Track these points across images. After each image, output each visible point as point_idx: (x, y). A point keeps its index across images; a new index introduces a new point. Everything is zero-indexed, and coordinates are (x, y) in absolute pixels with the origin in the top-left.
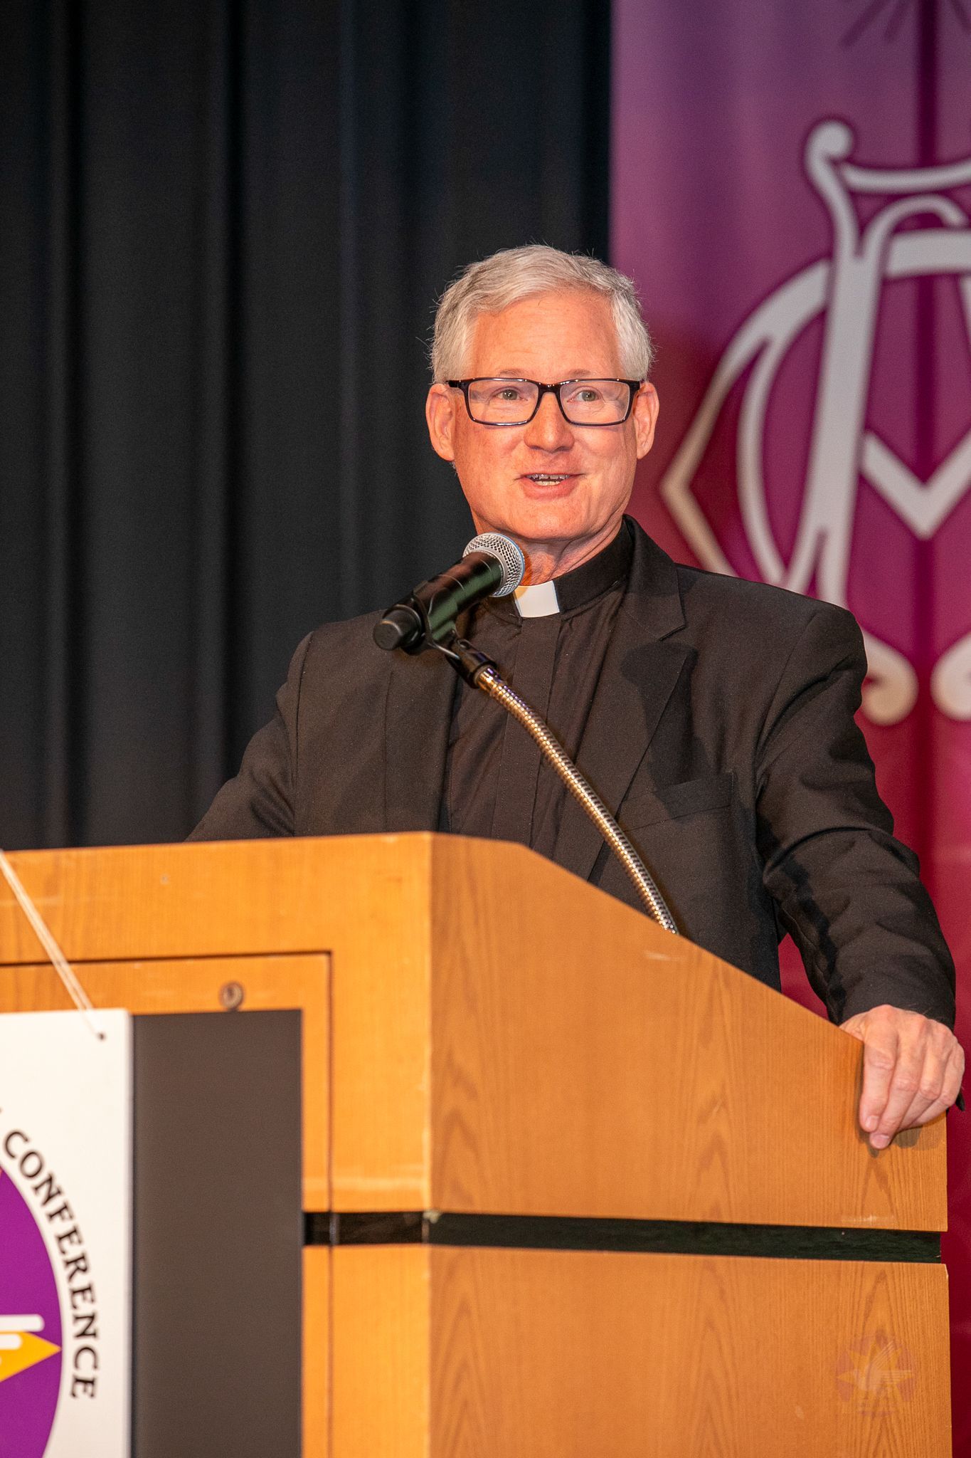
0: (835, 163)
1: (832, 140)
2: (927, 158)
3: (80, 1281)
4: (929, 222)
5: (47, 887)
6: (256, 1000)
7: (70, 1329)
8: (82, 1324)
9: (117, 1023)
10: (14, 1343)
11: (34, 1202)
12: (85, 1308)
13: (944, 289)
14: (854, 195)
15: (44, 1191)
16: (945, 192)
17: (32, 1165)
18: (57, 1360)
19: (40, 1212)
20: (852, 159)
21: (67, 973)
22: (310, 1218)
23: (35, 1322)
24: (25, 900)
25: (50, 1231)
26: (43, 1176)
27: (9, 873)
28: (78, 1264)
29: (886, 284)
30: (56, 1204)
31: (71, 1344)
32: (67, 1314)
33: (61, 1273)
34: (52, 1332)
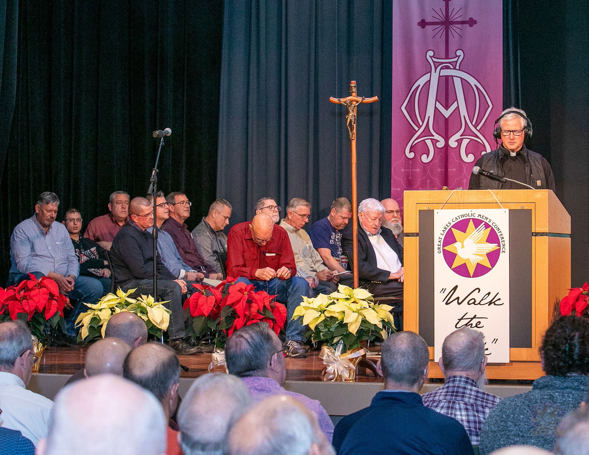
0: (431, 57)
1: (430, 53)
2: (447, 58)
3: (503, 240)
4: (448, 68)
5: (497, 194)
6: (526, 208)
7: (501, 245)
8: (503, 245)
9: (507, 210)
10: (494, 247)
11: (496, 231)
12: (503, 243)
13: (450, 78)
14: (434, 62)
15: (498, 230)
16: (449, 63)
17: (496, 226)
18: (500, 249)
19: (497, 232)
20: (433, 56)
21: (500, 204)
22: (532, 233)
23: (497, 245)
24: (494, 196)
25: (498, 234)
26: (498, 228)
27: (491, 192)
28: (503, 238)
29: (439, 76)
30: (499, 231)
31: (502, 247)
32: (501, 244)
33: (500, 239)
34: (499, 245)
